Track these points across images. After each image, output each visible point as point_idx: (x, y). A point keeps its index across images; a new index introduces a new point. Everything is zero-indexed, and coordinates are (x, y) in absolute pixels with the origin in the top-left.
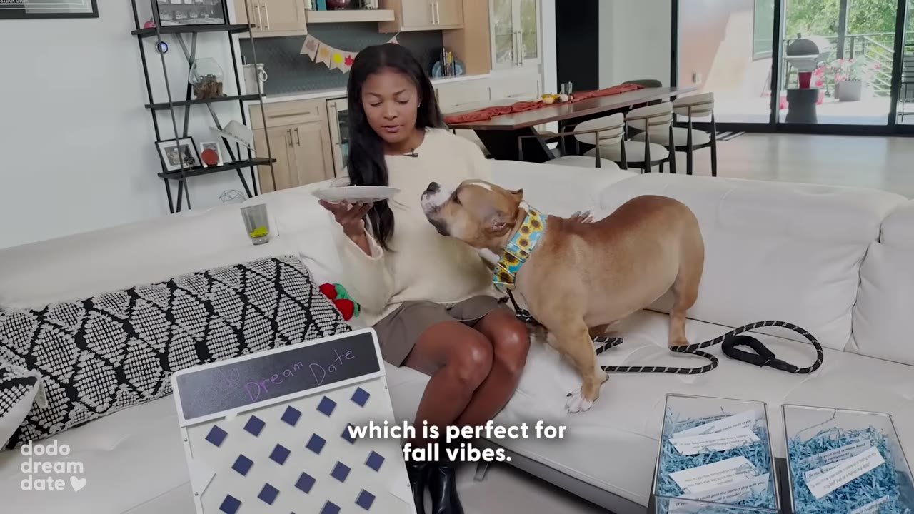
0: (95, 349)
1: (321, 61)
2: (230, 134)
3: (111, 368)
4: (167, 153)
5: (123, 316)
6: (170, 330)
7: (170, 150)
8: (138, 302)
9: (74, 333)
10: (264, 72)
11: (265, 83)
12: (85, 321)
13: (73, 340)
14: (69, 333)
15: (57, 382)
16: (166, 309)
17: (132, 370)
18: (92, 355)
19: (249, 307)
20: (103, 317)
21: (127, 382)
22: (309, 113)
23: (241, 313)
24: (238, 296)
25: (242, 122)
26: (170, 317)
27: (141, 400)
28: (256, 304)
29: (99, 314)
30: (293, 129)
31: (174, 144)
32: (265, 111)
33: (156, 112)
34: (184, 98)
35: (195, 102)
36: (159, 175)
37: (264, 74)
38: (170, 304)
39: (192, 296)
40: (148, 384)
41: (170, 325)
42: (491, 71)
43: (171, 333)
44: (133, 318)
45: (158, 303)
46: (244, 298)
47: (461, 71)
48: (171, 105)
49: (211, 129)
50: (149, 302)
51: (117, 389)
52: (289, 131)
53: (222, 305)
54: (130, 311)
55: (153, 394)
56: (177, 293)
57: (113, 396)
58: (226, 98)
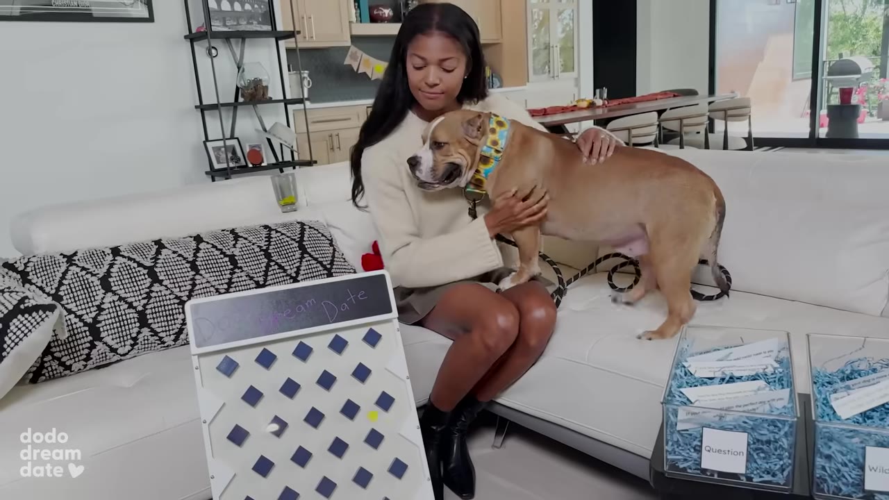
0: (119, 292)
1: (364, 71)
2: (274, 135)
3: (134, 311)
4: (214, 152)
5: (148, 263)
6: (193, 279)
7: (217, 149)
8: (164, 251)
9: (100, 276)
10: (308, 79)
11: (309, 90)
12: (111, 265)
13: (99, 283)
14: (95, 275)
15: (81, 320)
16: (191, 259)
17: (154, 315)
18: (116, 298)
19: (272, 264)
20: (130, 263)
21: (149, 326)
22: (350, 119)
23: (264, 269)
24: (262, 253)
25: (286, 124)
26: (194, 267)
27: (163, 345)
28: (279, 261)
29: (125, 260)
30: (334, 133)
31: (221, 143)
32: (308, 117)
33: (206, 112)
34: (232, 100)
35: (242, 104)
36: (207, 173)
37: (309, 81)
38: (195, 255)
39: (217, 249)
40: (169, 330)
41: (195, 275)
42: (527, 84)
43: (194, 282)
44: (157, 265)
45: (183, 254)
46: (268, 256)
47: (498, 84)
48: (219, 106)
49: (257, 130)
50: (174, 252)
51: (139, 333)
52: (331, 136)
53: (246, 260)
54: (156, 259)
55: (175, 340)
56: (202, 246)
57: (135, 339)
58: (270, 101)
